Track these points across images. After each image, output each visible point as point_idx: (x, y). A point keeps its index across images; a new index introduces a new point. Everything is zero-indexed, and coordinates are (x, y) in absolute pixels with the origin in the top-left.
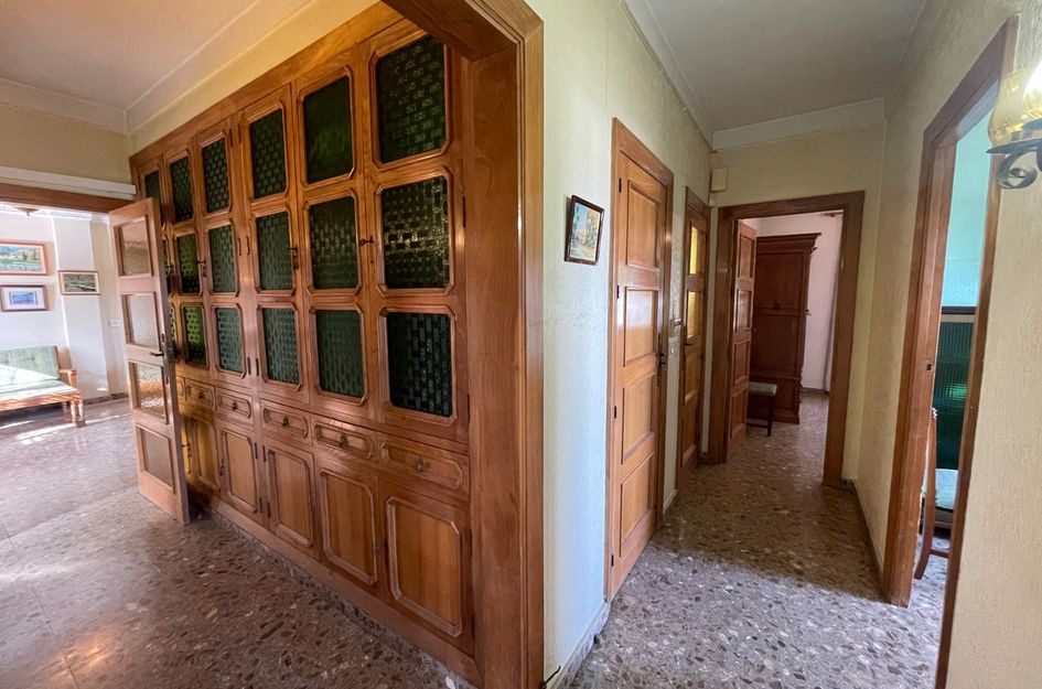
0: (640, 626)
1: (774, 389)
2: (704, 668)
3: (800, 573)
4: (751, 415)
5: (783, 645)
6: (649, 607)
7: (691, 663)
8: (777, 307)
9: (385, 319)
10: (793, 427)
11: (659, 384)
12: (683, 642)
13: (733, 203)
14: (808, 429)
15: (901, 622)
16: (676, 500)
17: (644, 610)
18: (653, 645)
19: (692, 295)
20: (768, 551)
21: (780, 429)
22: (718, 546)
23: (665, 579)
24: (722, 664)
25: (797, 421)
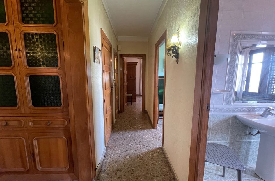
0: (114, 149)
1: (132, 95)
2: (128, 152)
3: (141, 129)
4: (128, 101)
5: (140, 142)
6: (115, 145)
7: (125, 152)
8: (131, 78)
9: (28, 78)
10: (135, 102)
11: (112, 95)
12: (123, 149)
13: (122, 54)
14: (138, 102)
15: (156, 131)
16: (116, 121)
17: (114, 146)
18: (117, 152)
19: (116, 74)
20: (135, 126)
21: (133, 103)
22: (126, 128)
23: (117, 138)
24: (131, 149)
25: (136, 101)
